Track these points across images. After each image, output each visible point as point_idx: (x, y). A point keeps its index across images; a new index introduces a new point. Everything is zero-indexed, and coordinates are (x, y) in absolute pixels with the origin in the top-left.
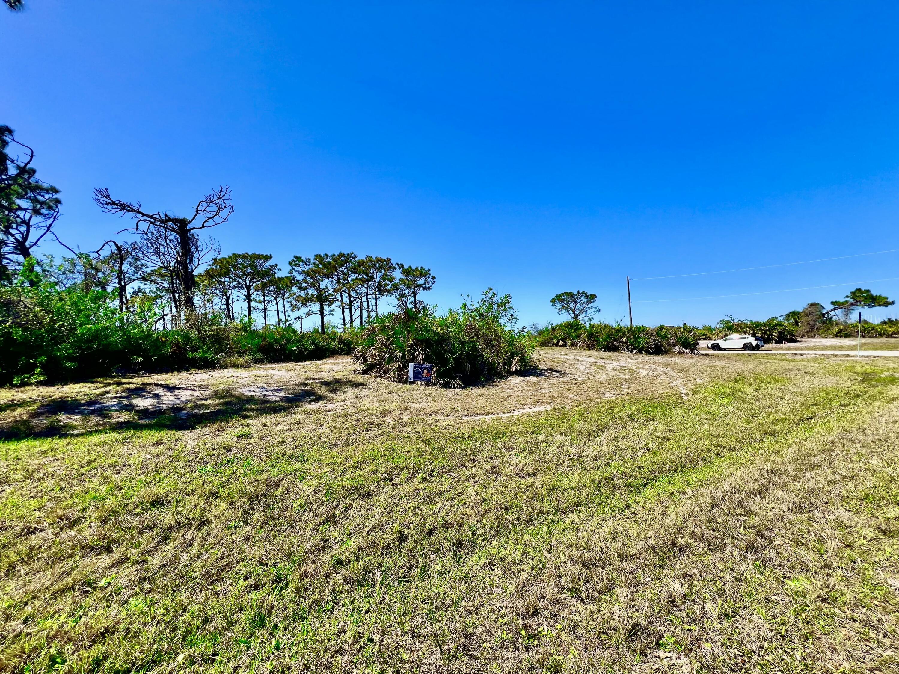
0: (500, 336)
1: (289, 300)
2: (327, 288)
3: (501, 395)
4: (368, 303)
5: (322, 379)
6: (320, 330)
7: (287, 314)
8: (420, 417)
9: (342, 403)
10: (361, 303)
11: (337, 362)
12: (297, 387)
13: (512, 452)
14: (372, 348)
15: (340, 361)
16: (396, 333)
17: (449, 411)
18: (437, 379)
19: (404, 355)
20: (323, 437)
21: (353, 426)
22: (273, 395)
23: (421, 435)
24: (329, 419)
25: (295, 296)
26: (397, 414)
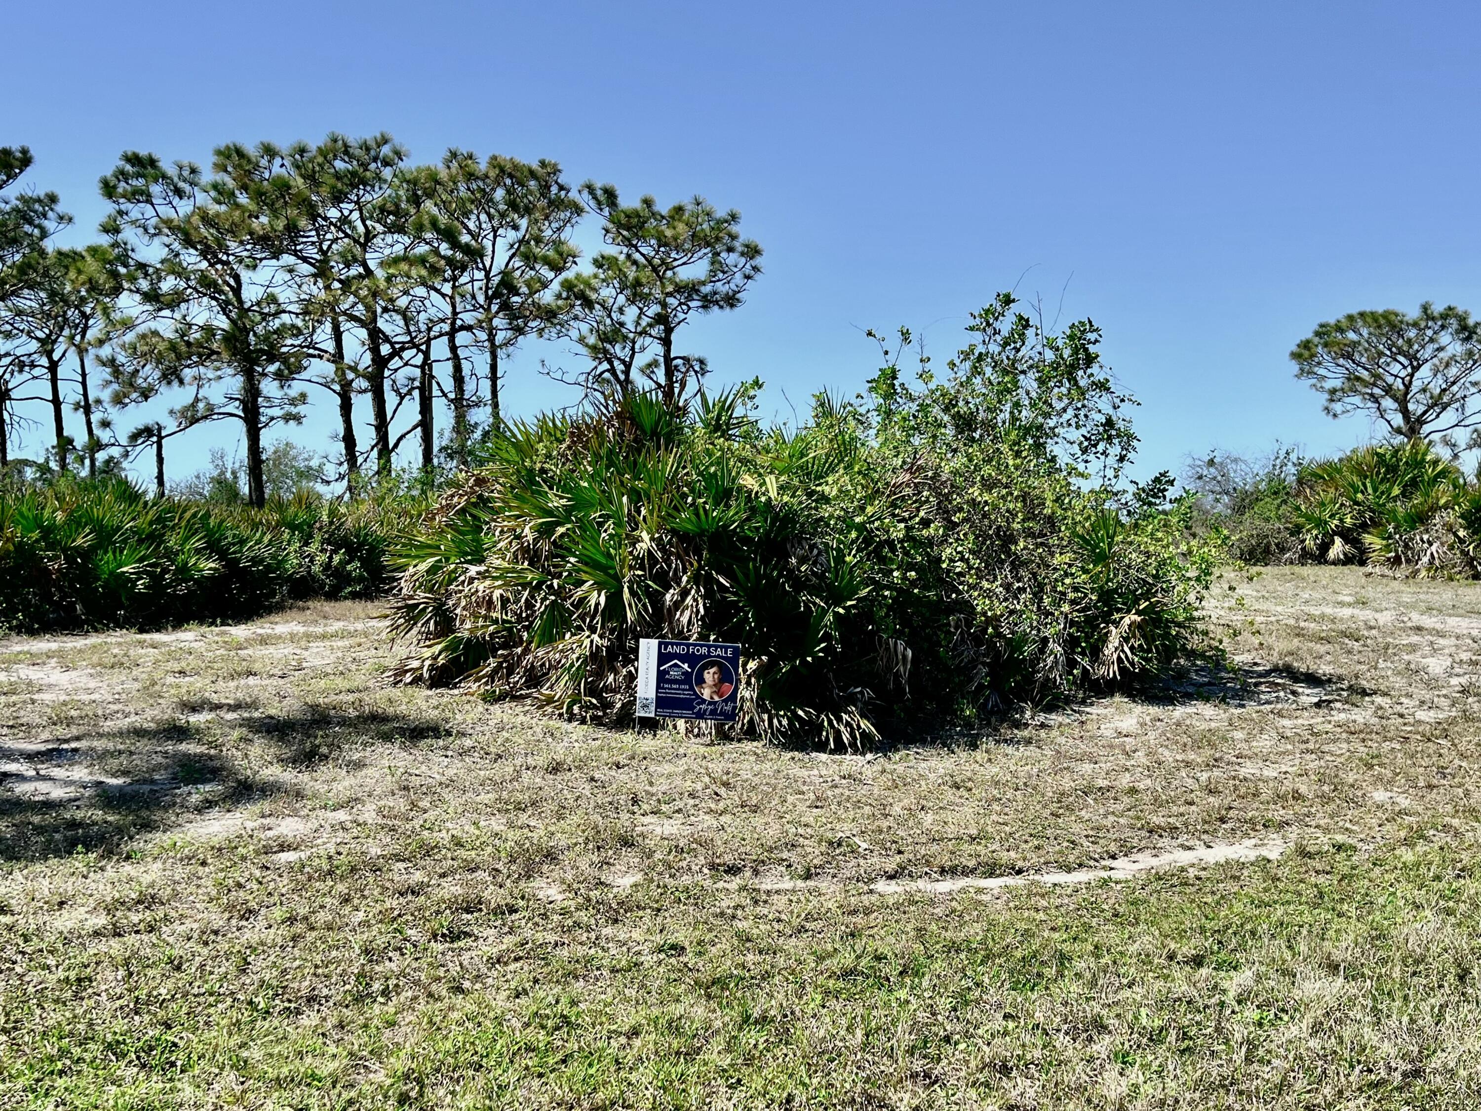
0: (1050, 520)
1: (106, 352)
2: (272, 299)
3: (1050, 785)
4: (458, 368)
5: (253, 705)
6: (245, 490)
7: (95, 418)
8: (686, 880)
9: (342, 815)
10: (426, 365)
11: (319, 630)
12: (144, 746)
13: (1102, 1046)
14: (473, 570)
15: (336, 626)
16: (580, 503)
17: (815, 853)
18: (761, 707)
19: (615, 599)
20: (257, 963)
21: (387, 918)
22: (39, 777)
23: (689, 958)
24: (284, 884)
25: (130, 337)
26: (583, 864)
